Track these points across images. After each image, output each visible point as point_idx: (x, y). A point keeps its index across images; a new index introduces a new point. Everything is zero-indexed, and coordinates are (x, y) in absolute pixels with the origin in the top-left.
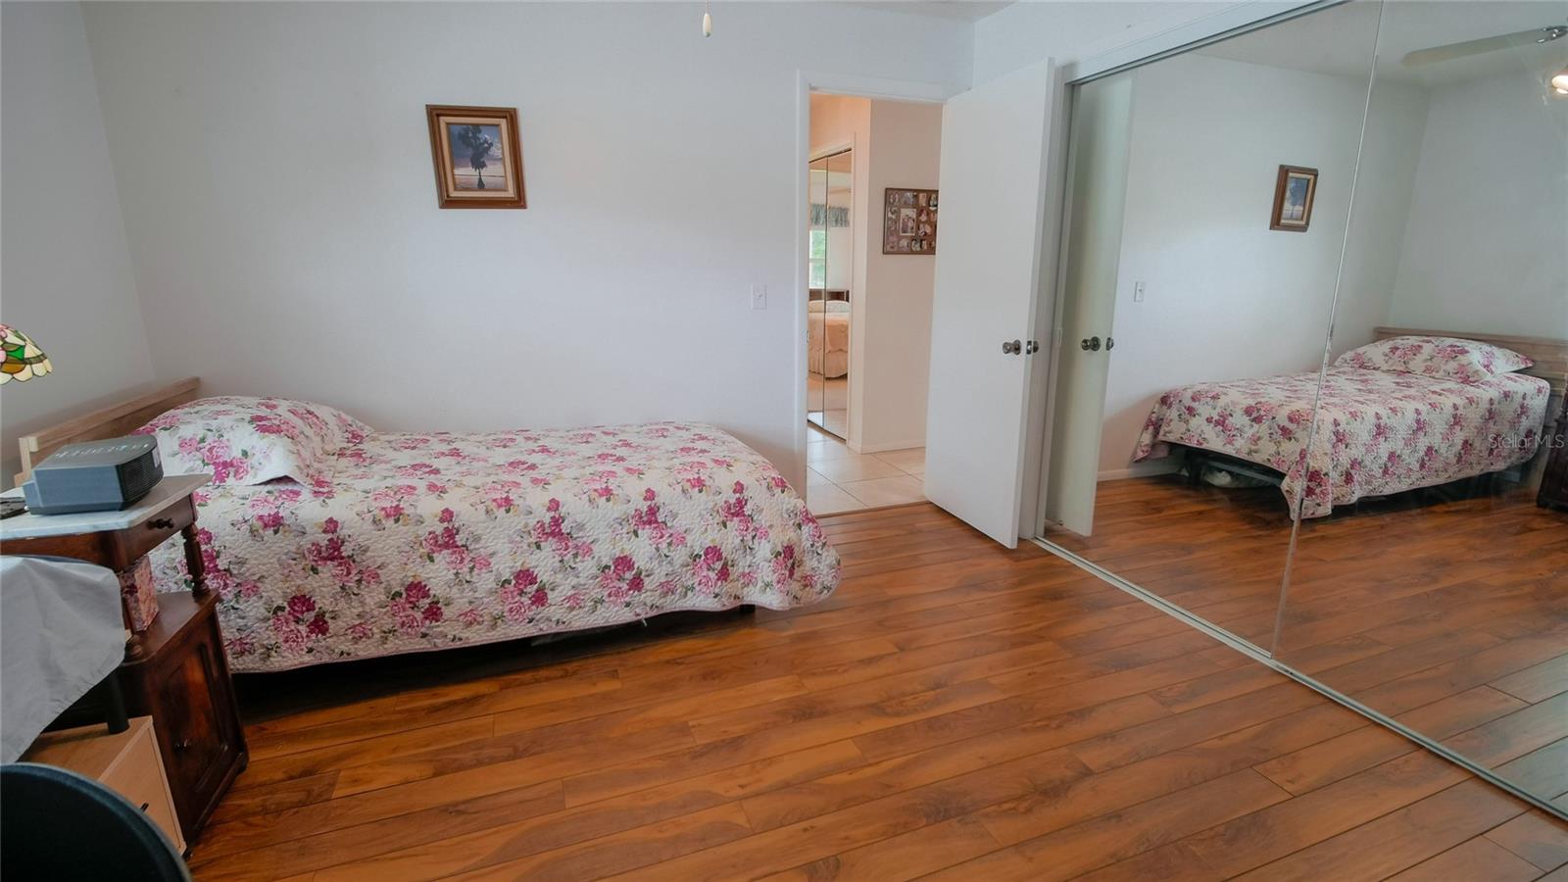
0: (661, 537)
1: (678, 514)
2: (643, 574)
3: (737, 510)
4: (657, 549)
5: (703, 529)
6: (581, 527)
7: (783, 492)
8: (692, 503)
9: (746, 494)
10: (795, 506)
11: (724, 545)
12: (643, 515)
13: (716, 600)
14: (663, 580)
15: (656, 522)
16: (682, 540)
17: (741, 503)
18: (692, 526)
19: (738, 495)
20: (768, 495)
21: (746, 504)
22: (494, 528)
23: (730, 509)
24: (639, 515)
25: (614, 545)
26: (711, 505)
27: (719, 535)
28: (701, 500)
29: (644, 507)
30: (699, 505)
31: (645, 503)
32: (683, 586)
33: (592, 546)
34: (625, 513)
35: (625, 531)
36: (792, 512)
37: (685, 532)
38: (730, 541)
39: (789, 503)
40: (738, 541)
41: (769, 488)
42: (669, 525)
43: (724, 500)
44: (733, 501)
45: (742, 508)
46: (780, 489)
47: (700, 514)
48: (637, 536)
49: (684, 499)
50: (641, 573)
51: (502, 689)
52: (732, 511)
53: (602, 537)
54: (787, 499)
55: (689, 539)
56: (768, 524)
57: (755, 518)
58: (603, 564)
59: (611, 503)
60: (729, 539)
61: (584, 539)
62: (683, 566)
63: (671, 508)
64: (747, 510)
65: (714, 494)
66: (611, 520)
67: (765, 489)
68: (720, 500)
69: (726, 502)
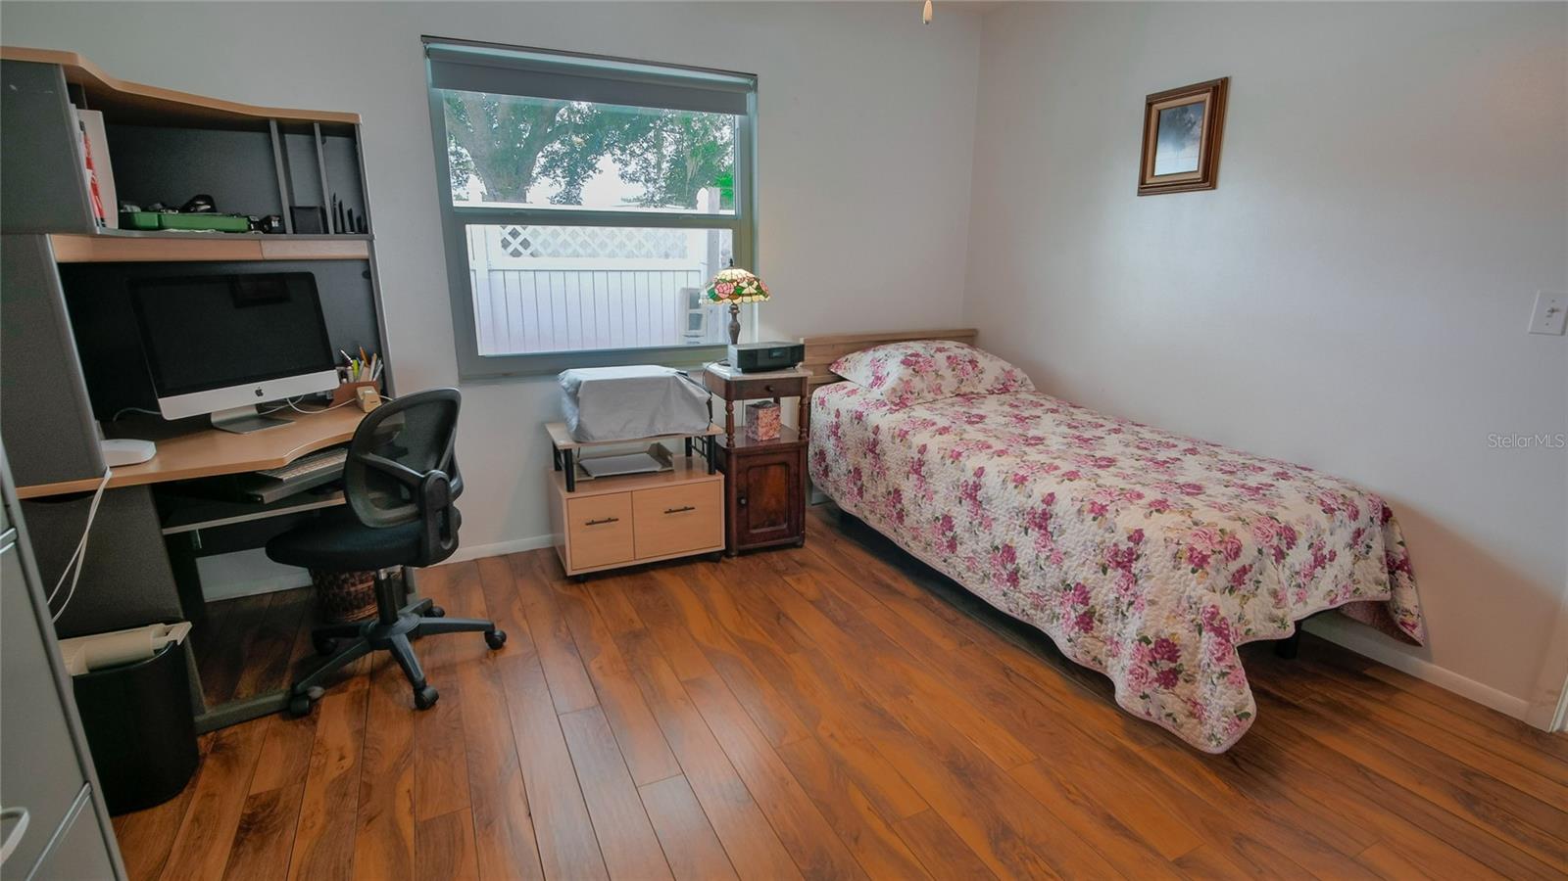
0: (1044, 547)
1: (1065, 531)
2: (1021, 573)
3: (1124, 560)
4: (1037, 557)
5: (1081, 561)
6: (989, 500)
7: (1194, 571)
8: (1082, 527)
9: (1142, 549)
10: (1201, 598)
11: (1095, 591)
12: (1037, 516)
13: (1069, 644)
14: (1035, 591)
15: (1046, 529)
16: (1059, 562)
17: (1132, 556)
18: (1073, 552)
19: (1131, 544)
20: (1170, 565)
21: (1136, 560)
22: (942, 472)
23: (1116, 554)
24: (1033, 512)
25: (1008, 531)
26: (1098, 539)
27: (1094, 576)
28: (1090, 527)
29: (1040, 507)
30: (1086, 534)
31: (1041, 504)
32: (1051, 609)
33: (993, 523)
34: (1023, 506)
35: (1018, 523)
36: (1195, 603)
37: (1065, 553)
38: (1104, 591)
39: (1194, 590)
40: (1112, 596)
41: (1176, 556)
42: (1054, 538)
43: (1114, 541)
44: (1123, 547)
45: (1130, 561)
46: (1191, 567)
47: (1084, 544)
48: (1026, 533)
49: (1075, 520)
50: (1018, 571)
51: (917, 600)
52: (1119, 559)
53: (1002, 519)
54: (1194, 583)
55: (1066, 563)
56: (1150, 597)
57: (1140, 582)
58: (996, 544)
59: (1017, 491)
60: (1106, 589)
61: (989, 513)
62: (1053, 587)
63: (1062, 522)
64: (1136, 567)
65: (1106, 530)
66: (1011, 506)
67: (1169, 554)
68: (1110, 539)
69: (1115, 545)
